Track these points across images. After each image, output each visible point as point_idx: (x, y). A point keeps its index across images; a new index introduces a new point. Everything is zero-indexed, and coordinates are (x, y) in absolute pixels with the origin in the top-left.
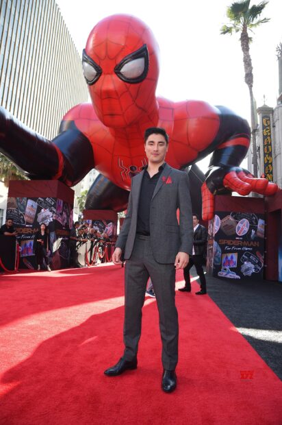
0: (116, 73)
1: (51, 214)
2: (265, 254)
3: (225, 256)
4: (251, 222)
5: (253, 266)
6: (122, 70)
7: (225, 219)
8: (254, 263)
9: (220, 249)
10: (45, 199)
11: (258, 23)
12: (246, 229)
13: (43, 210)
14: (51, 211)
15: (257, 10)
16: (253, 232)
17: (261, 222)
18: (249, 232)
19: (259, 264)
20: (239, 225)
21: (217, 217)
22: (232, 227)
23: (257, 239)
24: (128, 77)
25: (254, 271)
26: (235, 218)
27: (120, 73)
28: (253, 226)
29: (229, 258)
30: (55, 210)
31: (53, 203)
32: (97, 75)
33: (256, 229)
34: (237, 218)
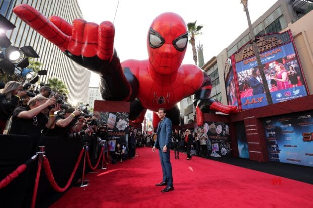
0: (173, 44)
1: (126, 123)
2: (231, 144)
3: (212, 145)
4: (222, 127)
5: (226, 150)
6: (177, 43)
7: (211, 126)
8: (226, 149)
9: (210, 142)
10: (121, 113)
11: (198, 34)
12: (221, 131)
13: (120, 120)
14: (126, 121)
15: (199, 28)
16: (224, 132)
17: (227, 127)
18: (222, 132)
19: (228, 148)
20: (217, 128)
21: (206, 125)
22: (214, 129)
23: (226, 135)
24: (179, 47)
25: (226, 152)
26: (215, 125)
27: (175, 44)
28: (224, 129)
29: (215, 146)
30: (128, 120)
31: (127, 116)
32: (161, 43)
33: (225, 131)
34: (216, 125)
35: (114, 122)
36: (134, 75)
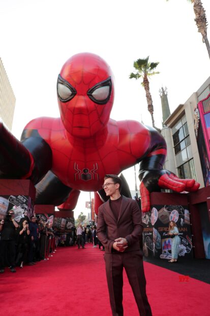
0: (88, 95)
1: (22, 211)
2: (192, 237)
3: (163, 240)
4: (179, 213)
5: (185, 248)
7: (161, 211)
8: (185, 245)
9: (159, 236)
10: (17, 197)
11: (154, 73)
12: (177, 218)
13: (14, 207)
14: (23, 208)
15: (154, 65)
16: (182, 220)
17: (186, 212)
18: (179, 220)
19: (189, 245)
20: (172, 215)
21: (154, 209)
22: (166, 217)
23: (185, 225)
24: (97, 99)
25: (186, 251)
26: (168, 210)
27: (91, 95)
28: (181, 216)
29: (167, 242)
30: (26, 207)
31: (25, 201)
32: (71, 95)
33: (183, 218)
34: (170, 210)
35: (6, 210)
36: (44, 141)
